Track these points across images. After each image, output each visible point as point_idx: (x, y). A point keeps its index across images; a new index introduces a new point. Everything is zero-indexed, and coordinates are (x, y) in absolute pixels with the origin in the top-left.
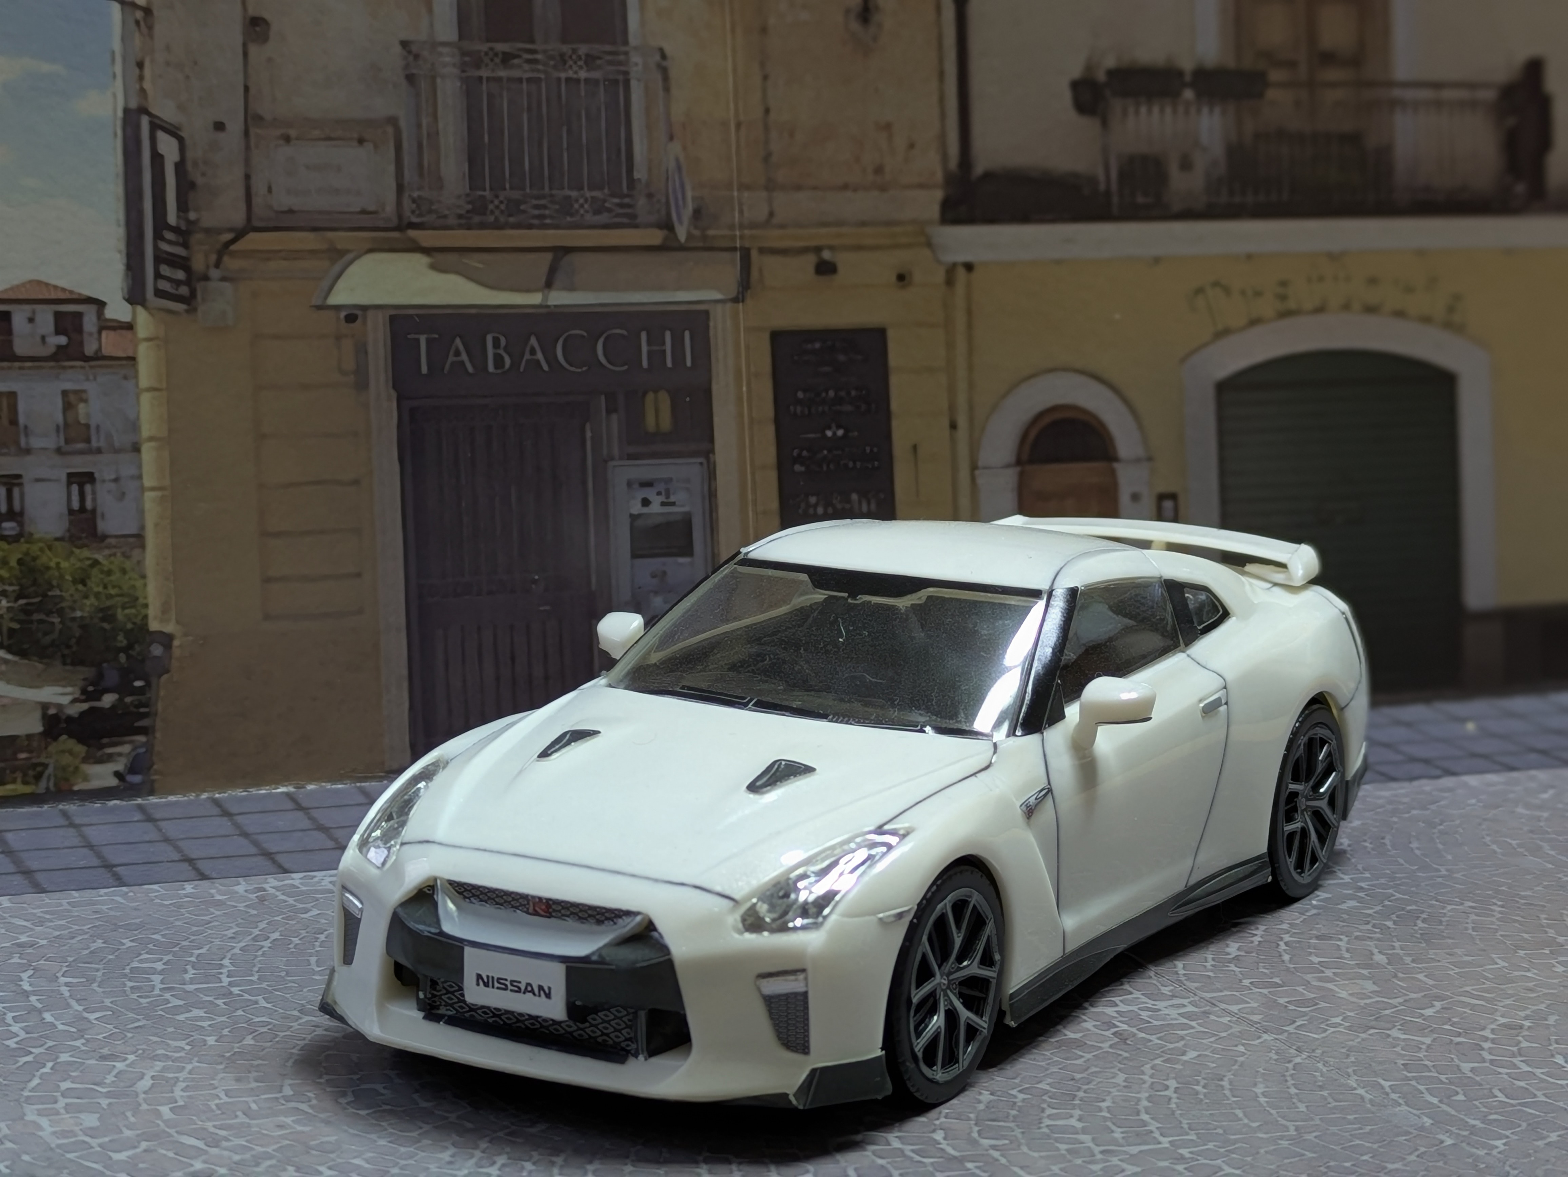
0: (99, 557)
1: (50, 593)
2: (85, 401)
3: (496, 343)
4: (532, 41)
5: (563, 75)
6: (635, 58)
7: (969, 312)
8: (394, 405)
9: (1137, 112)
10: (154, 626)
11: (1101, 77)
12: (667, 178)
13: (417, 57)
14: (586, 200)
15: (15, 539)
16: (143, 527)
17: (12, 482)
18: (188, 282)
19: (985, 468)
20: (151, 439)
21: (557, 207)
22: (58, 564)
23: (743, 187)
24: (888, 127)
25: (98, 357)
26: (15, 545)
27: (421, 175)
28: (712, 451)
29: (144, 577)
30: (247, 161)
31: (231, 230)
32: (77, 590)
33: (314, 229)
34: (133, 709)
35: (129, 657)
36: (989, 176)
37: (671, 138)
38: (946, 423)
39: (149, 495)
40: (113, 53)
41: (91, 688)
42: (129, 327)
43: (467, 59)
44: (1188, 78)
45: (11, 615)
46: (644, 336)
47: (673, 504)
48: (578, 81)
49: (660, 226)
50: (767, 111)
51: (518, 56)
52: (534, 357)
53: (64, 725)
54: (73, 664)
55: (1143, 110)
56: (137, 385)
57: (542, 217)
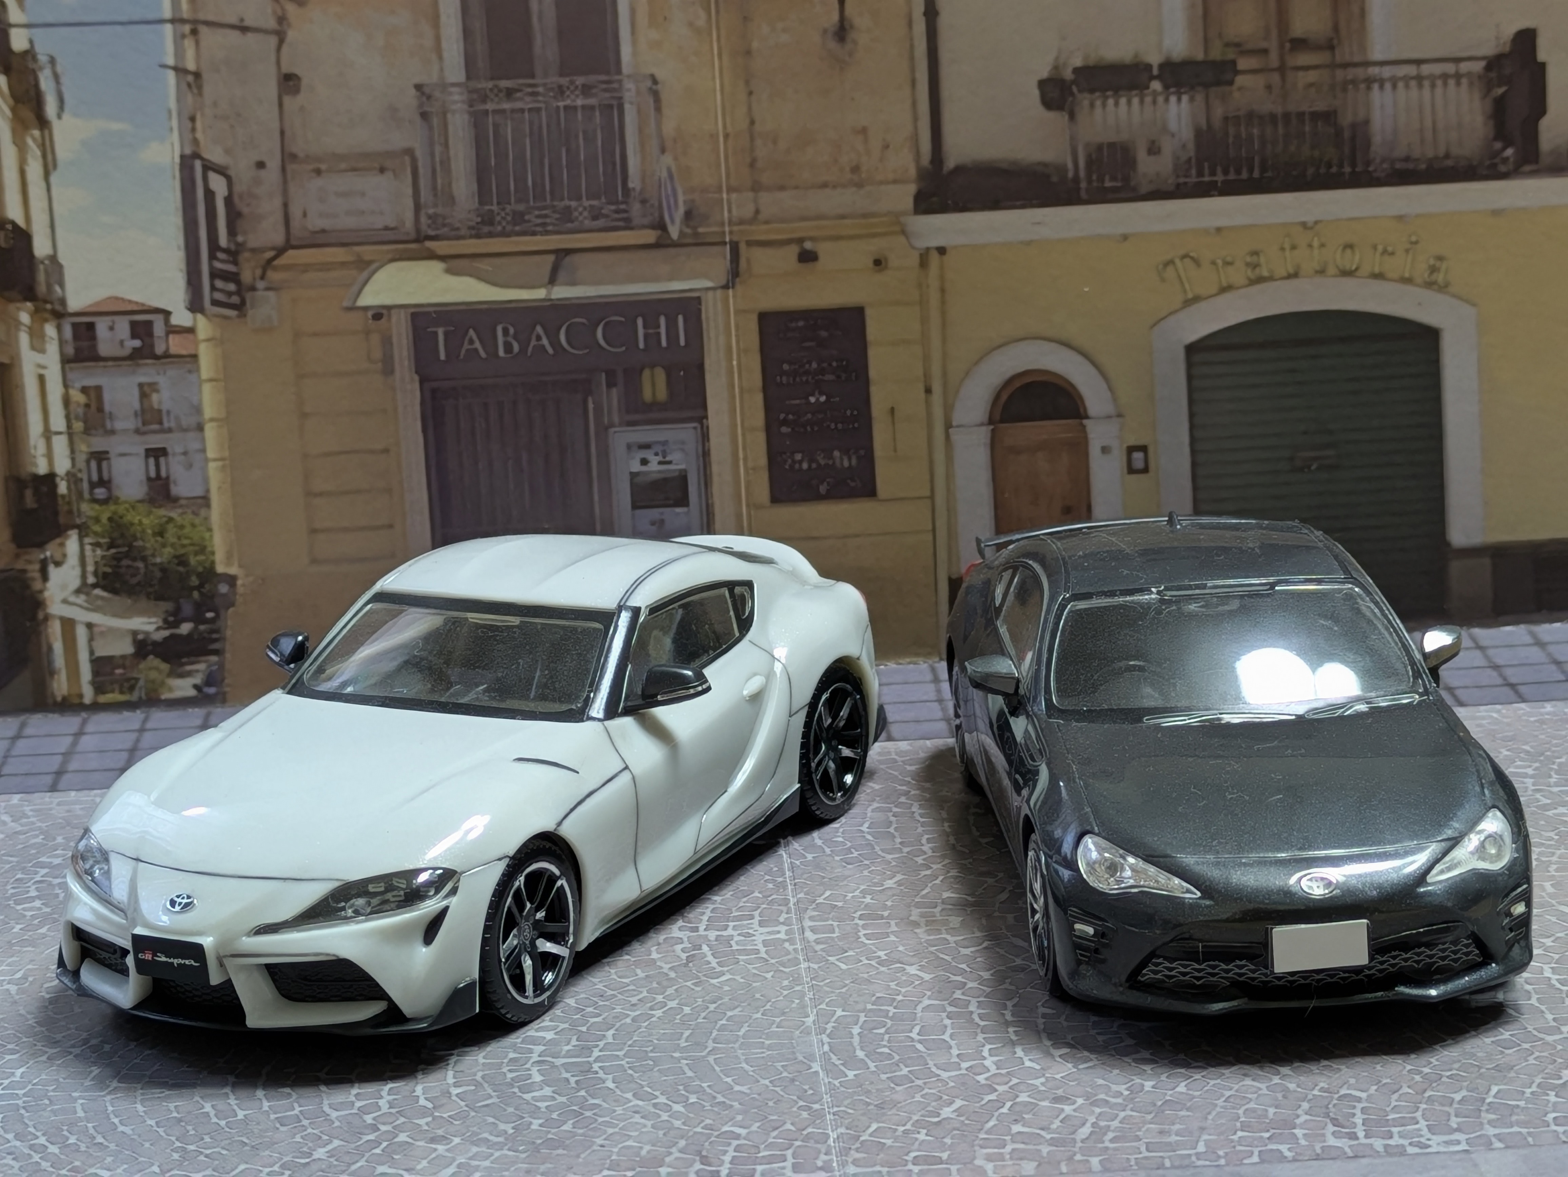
0: (173, 514)
1: (135, 544)
2: (157, 391)
3: (506, 332)
4: (533, 76)
5: (561, 104)
6: (629, 85)
7: (943, 290)
8: (417, 385)
9: (1104, 105)
10: (220, 569)
11: (1068, 75)
12: (660, 186)
13: (429, 97)
14: (585, 209)
15: (105, 502)
16: (208, 491)
17: (100, 457)
18: (238, 293)
19: (958, 426)
20: (212, 420)
21: (557, 216)
22: (140, 521)
23: (730, 190)
24: (864, 131)
25: (167, 355)
26: (104, 507)
27: (435, 195)
28: (706, 417)
29: (210, 530)
30: (285, 192)
31: (273, 249)
32: (156, 541)
33: (343, 245)
34: (206, 635)
35: (201, 594)
36: (959, 169)
37: (663, 150)
38: (921, 387)
39: (212, 466)
40: (170, 112)
41: (171, 619)
42: (191, 330)
43: (475, 96)
44: (1155, 72)
45: (104, 562)
46: (640, 322)
47: (670, 463)
48: (575, 108)
49: (653, 227)
50: (752, 122)
51: (520, 91)
52: (540, 343)
53: (150, 648)
54: (156, 599)
55: (1111, 102)
56: (199, 377)
57: (544, 225)
